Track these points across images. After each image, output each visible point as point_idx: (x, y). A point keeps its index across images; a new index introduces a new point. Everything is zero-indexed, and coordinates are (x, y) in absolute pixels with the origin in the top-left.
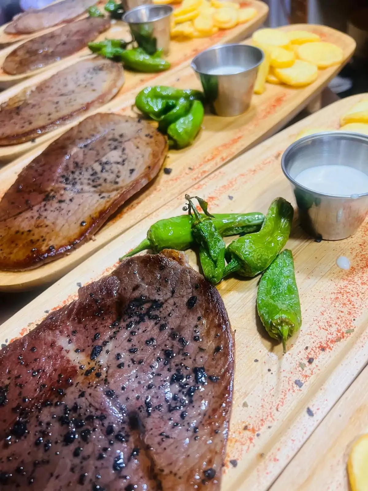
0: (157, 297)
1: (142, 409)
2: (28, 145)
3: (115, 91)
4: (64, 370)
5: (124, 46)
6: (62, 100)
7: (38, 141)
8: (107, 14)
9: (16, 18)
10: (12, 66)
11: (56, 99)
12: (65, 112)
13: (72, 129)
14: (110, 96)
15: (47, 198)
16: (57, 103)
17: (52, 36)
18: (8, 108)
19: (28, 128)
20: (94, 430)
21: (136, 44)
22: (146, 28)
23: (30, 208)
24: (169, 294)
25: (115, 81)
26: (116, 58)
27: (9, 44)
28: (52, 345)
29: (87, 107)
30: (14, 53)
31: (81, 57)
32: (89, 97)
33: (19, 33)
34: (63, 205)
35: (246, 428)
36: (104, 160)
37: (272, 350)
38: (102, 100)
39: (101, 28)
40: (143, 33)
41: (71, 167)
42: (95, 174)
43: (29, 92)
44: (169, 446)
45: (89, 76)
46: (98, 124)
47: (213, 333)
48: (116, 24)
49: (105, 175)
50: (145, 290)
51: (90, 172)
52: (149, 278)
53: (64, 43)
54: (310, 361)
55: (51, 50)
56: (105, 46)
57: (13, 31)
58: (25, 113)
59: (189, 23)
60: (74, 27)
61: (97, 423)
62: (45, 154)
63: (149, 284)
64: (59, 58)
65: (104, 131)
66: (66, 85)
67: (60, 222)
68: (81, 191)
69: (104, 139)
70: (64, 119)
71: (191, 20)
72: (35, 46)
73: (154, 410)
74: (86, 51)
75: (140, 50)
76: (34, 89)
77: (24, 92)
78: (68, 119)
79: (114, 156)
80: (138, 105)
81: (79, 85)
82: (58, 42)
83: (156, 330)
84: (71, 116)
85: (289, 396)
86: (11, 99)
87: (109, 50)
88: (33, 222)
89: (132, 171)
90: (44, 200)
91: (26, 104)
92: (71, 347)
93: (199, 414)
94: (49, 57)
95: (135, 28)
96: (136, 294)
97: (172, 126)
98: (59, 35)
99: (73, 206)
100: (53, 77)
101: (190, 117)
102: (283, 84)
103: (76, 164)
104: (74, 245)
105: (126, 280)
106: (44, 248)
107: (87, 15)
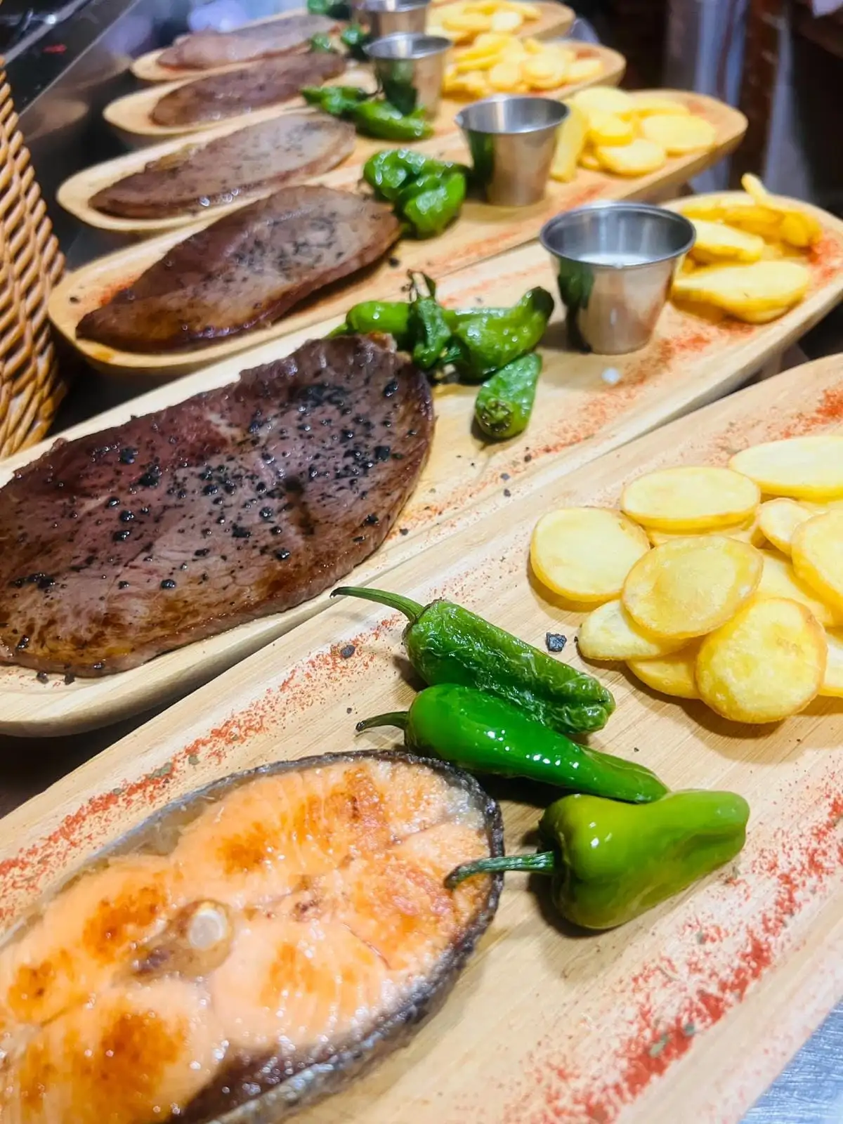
0: (345, 385)
1: (304, 475)
2: (185, 219)
3: (335, 159)
4: (212, 441)
5: (362, 96)
6: (246, 164)
7: (202, 214)
8: (343, 50)
9: (180, 40)
10: (168, 112)
11: (237, 163)
12: (249, 178)
13: (258, 201)
14: (326, 166)
15: (209, 277)
16: (239, 168)
17: (242, 75)
18: (157, 170)
19: (187, 195)
20: (241, 486)
21: (381, 96)
22: (403, 68)
23: (183, 287)
24: (362, 383)
25: (337, 147)
26: (347, 116)
27: (163, 82)
28: (198, 419)
29: (285, 177)
30: (173, 94)
31: (287, 109)
32: (292, 163)
33: (184, 66)
34: (232, 285)
35: (427, 508)
36: (301, 240)
37: (483, 448)
38: (312, 168)
39: (329, 70)
40: (397, 78)
41: (251, 245)
42: (283, 255)
43: (193, 152)
44: (329, 504)
45: (296, 136)
46: (299, 198)
47: (409, 418)
48: (356, 68)
49: (298, 258)
50: (330, 376)
51: (277, 253)
52: (338, 363)
53: (261, 88)
54: (527, 459)
55: (237, 96)
56: (331, 95)
57: (174, 61)
58: (185, 176)
59: (480, 74)
60: (281, 64)
61: (246, 481)
62: (212, 229)
63: (337, 370)
64: (250, 109)
65: (308, 207)
66: (256, 146)
67: (225, 303)
68: (260, 272)
69: (306, 217)
70: (247, 188)
71: (484, 69)
72: (211, 88)
73: (318, 475)
74: (298, 101)
75: (387, 105)
76: (203, 147)
77: (186, 150)
78: (253, 188)
79: (317, 236)
80: (367, 177)
81: (278, 148)
82: (252, 84)
83: (338, 413)
84: (258, 185)
85: (488, 487)
86: (163, 158)
87: (336, 102)
88: (186, 301)
89: (340, 254)
90: (204, 280)
91: (188, 166)
92: (223, 422)
93: (373, 482)
94: (232, 106)
95: (384, 67)
96: (318, 380)
97: (411, 203)
98: (254, 75)
99: (247, 287)
100: (236, 133)
101: (442, 192)
102: (608, 171)
103: (258, 244)
104: (239, 330)
105: (307, 364)
106: (198, 327)
107: (307, 49)
